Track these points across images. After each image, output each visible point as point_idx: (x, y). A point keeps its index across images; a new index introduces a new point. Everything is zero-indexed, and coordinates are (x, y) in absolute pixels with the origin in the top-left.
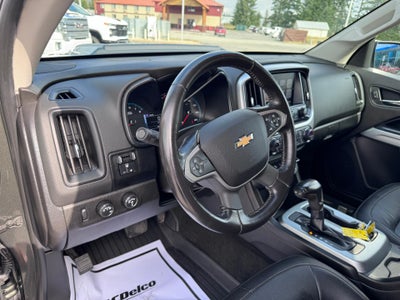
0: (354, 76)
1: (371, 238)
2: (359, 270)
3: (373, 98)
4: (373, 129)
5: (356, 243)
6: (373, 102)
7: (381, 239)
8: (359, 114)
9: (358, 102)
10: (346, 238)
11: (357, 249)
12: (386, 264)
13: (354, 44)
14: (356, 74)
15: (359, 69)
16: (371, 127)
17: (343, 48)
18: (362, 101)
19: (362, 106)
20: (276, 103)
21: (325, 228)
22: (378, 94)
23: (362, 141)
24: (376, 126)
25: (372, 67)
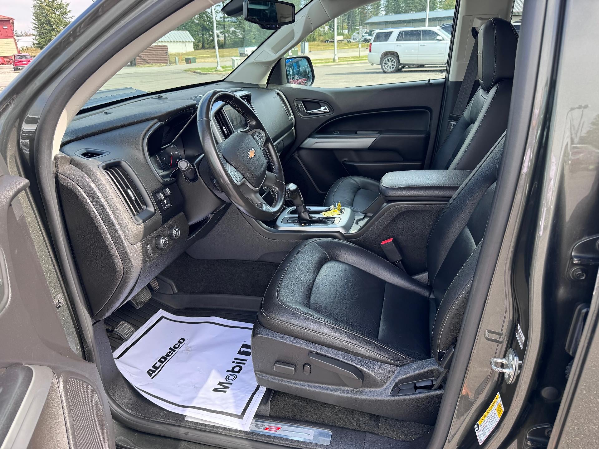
0: (278, 94)
1: (342, 212)
2: (343, 232)
3: (300, 112)
4: (309, 139)
5: (334, 218)
6: (300, 115)
7: (348, 211)
8: (293, 128)
9: (290, 118)
10: (327, 218)
11: (336, 221)
12: (357, 223)
13: (269, 63)
14: (280, 92)
15: (279, 87)
16: (306, 139)
17: (261, 69)
18: (292, 116)
19: (293, 121)
20: (254, 123)
21: (311, 217)
22: (302, 106)
23: (303, 153)
24: (310, 136)
25: (288, 82)
